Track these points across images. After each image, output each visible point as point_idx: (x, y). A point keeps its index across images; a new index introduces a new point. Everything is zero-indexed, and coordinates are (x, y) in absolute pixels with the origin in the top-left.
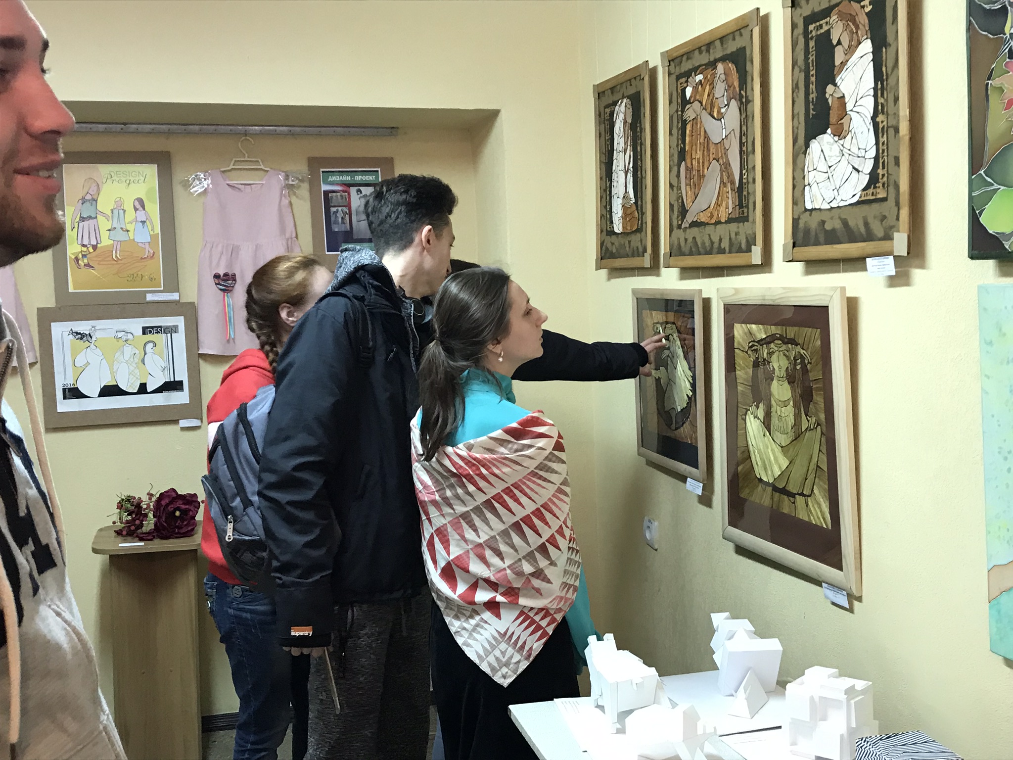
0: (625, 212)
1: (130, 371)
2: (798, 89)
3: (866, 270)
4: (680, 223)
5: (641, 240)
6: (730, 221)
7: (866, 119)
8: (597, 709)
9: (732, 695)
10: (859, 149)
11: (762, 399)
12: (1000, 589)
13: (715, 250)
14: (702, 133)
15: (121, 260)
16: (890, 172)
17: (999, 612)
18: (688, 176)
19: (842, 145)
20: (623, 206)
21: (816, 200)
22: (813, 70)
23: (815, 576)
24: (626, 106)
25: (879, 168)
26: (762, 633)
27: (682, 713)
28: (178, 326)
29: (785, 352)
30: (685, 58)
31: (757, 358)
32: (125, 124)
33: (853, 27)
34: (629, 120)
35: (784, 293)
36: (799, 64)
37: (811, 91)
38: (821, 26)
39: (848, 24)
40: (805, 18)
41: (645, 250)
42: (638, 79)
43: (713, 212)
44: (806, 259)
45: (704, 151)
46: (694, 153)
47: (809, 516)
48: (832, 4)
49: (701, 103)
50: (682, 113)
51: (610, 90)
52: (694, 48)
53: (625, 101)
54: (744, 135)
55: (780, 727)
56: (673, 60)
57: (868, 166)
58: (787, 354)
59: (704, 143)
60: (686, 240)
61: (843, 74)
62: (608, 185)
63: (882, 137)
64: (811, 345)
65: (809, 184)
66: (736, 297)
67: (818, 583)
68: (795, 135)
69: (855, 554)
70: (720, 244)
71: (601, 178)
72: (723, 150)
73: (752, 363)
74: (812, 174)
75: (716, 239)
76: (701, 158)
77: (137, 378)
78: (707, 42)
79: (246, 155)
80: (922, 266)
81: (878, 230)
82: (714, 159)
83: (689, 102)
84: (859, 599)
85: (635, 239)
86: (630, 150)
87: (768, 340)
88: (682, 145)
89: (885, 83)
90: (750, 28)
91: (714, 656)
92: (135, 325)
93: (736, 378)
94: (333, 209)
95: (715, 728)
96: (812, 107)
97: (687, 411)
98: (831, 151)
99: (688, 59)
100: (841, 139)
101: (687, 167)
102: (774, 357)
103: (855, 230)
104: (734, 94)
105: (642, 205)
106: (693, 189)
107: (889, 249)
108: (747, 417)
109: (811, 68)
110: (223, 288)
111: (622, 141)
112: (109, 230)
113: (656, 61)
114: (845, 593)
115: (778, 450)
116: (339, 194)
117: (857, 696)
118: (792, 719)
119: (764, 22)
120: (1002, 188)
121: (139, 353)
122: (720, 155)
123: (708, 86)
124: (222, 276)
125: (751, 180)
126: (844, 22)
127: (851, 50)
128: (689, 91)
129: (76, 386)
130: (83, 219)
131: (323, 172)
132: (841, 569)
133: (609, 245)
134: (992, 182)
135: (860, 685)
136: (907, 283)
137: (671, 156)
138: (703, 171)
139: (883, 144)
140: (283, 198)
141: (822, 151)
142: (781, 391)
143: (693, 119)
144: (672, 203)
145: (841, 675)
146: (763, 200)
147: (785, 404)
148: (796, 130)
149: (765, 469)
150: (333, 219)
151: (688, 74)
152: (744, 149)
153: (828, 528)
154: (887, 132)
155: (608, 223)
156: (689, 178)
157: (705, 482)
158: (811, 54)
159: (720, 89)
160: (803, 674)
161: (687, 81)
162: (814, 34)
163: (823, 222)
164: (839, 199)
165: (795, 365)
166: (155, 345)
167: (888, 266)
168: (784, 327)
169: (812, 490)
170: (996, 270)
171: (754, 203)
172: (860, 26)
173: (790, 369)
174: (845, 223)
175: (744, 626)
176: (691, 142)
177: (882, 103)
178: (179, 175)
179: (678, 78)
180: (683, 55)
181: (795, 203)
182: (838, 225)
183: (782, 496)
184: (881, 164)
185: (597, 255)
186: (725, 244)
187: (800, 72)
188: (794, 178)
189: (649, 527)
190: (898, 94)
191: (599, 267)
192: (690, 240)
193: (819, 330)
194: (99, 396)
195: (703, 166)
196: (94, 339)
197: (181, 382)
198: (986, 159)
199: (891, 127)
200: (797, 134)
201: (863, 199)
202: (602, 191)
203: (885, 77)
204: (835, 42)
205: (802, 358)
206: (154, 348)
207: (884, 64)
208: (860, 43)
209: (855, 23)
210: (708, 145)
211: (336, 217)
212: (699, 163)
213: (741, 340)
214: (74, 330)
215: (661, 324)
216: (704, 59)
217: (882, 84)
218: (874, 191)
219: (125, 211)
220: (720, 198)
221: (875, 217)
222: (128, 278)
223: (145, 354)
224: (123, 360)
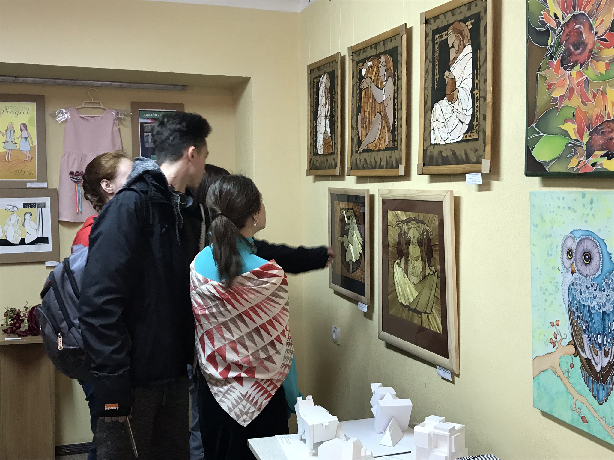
0: (324, 142)
1: (15, 231)
2: (428, 73)
3: (465, 180)
4: (357, 149)
5: (334, 159)
6: (386, 149)
7: (467, 92)
8: (301, 442)
9: (382, 433)
10: (463, 109)
11: (403, 255)
12: (539, 370)
13: (378, 167)
14: (371, 97)
15: (11, 161)
16: (480, 123)
17: (539, 384)
18: (362, 122)
19: (453, 107)
20: (323, 138)
21: (437, 138)
22: (437, 62)
23: (433, 362)
24: (326, 78)
25: (474, 121)
26: (400, 395)
27: (352, 444)
28: (46, 203)
29: (417, 228)
30: (362, 51)
31: (401, 231)
32: (16, 77)
33: (461, 37)
34: (328, 87)
35: (418, 193)
36: (429, 58)
37: (435, 75)
38: (442, 36)
39: (458, 36)
40: (433, 30)
41: (336, 165)
42: (334, 63)
43: (377, 144)
44: (430, 173)
45: (372, 107)
46: (366, 108)
47: (429, 326)
48: (449, 23)
49: (371, 79)
50: (360, 84)
51: (317, 69)
52: (368, 46)
53: (326, 75)
54: (396, 99)
55: (410, 452)
56: (355, 52)
57: (468, 120)
58: (418, 229)
59: (372, 102)
60: (361, 160)
61: (455, 65)
62: (315, 125)
63: (477, 102)
64: (432, 225)
65: (433, 129)
66: (389, 195)
67: (434, 365)
68: (426, 99)
69: (456, 348)
70: (380, 163)
71: (311, 121)
72: (383, 107)
73: (398, 234)
74: (435, 123)
75: (378, 160)
76: (370, 111)
77: (20, 235)
78: (375, 43)
79: (92, 99)
80: (498, 180)
81: (473, 159)
82: (378, 112)
83: (364, 78)
84: (458, 376)
85: (330, 158)
86: (328, 105)
87: (407, 220)
88: (359, 103)
89: (479, 71)
90: (401, 35)
91: (372, 409)
92: (19, 202)
93: (388, 244)
94: (146, 134)
95: (372, 452)
96: (436, 83)
97: (359, 262)
98: (446, 110)
99: (364, 52)
100: (452, 103)
101: (362, 116)
102: (411, 232)
103: (459, 157)
104: (391, 74)
105: (335, 138)
106: (365, 129)
107: (479, 169)
108: (394, 266)
109: (436, 61)
110: (75, 180)
111: (324, 99)
112: (4, 143)
113: (344, 52)
114: (450, 372)
115: (412, 286)
116: (149, 125)
117: (456, 434)
118: (417, 447)
119: (410, 32)
120: (545, 135)
121: (21, 219)
122: (381, 110)
123: (375, 69)
124: (75, 172)
125: (399, 126)
126: (456, 34)
127: (459, 51)
128: (364, 71)
131: (140, 111)
132: (448, 358)
133: (315, 162)
134: (539, 131)
135: (457, 426)
136: (489, 189)
137: (353, 110)
138: (372, 119)
139: (477, 107)
140: (115, 126)
141: (441, 110)
142: (414, 250)
143: (366, 88)
144: (353, 137)
145: (447, 420)
146: (406, 138)
147: (417, 259)
148: (426, 97)
149: (404, 297)
150: (145, 140)
151: (364, 61)
152: (396, 107)
153: (440, 334)
154: (479, 99)
155: (315, 148)
156: (363, 123)
157: (369, 305)
158: (436, 52)
159: (382, 71)
160: (424, 420)
161: (363, 65)
162: (438, 40)
163: (441, 152)
164: (450, 138)
165: (423, 235)
166: (31, 215)
167: (478, 179)
168: (417, 214)
169: (432, 310)
170: (540, 183)
171: (401, 139)
172: (465, 36)
173: (420, 238)
174: (454, 153)
175: (390, 391)
176: (365, 102)
177: (477, 83)
178: (49, 109)
179: (358, 63)
180: (360, 50)
181: (425, 140)
182: (449, 154)
183: (414, 313)
184: (475, 119)
185: (308, 167)
186: (384, 163)
187: (429, 62)
188: (424, 125)
189: (334, 331)
190: (486, 78)
191: (308, 174)
192: (363, 160)
193: (437, 215)
195: (371, 116)
197: (47, 239)
198: (536, 117)
199: (482, 97)
200: (427, 100)
201: (464, 139)
202: (311, 128)
203: (479, 68)
204: (450, 46)
205: (427, 232)
206: (31, 217)
207: (479, 59)
208: (465, 47)
209: (461, 34)
210: (375, 103)
211: (148, 139)
212: (369, 114)
213: (392, 221)
215: (345, 210)
216: (373, 52)
217: (477, 72)
218: (471, 134)
219: (14, 131)
220: (381, 135)
221: (471, 150)
222: (15, 173)
223: (25, 220)
224: (11, 224)
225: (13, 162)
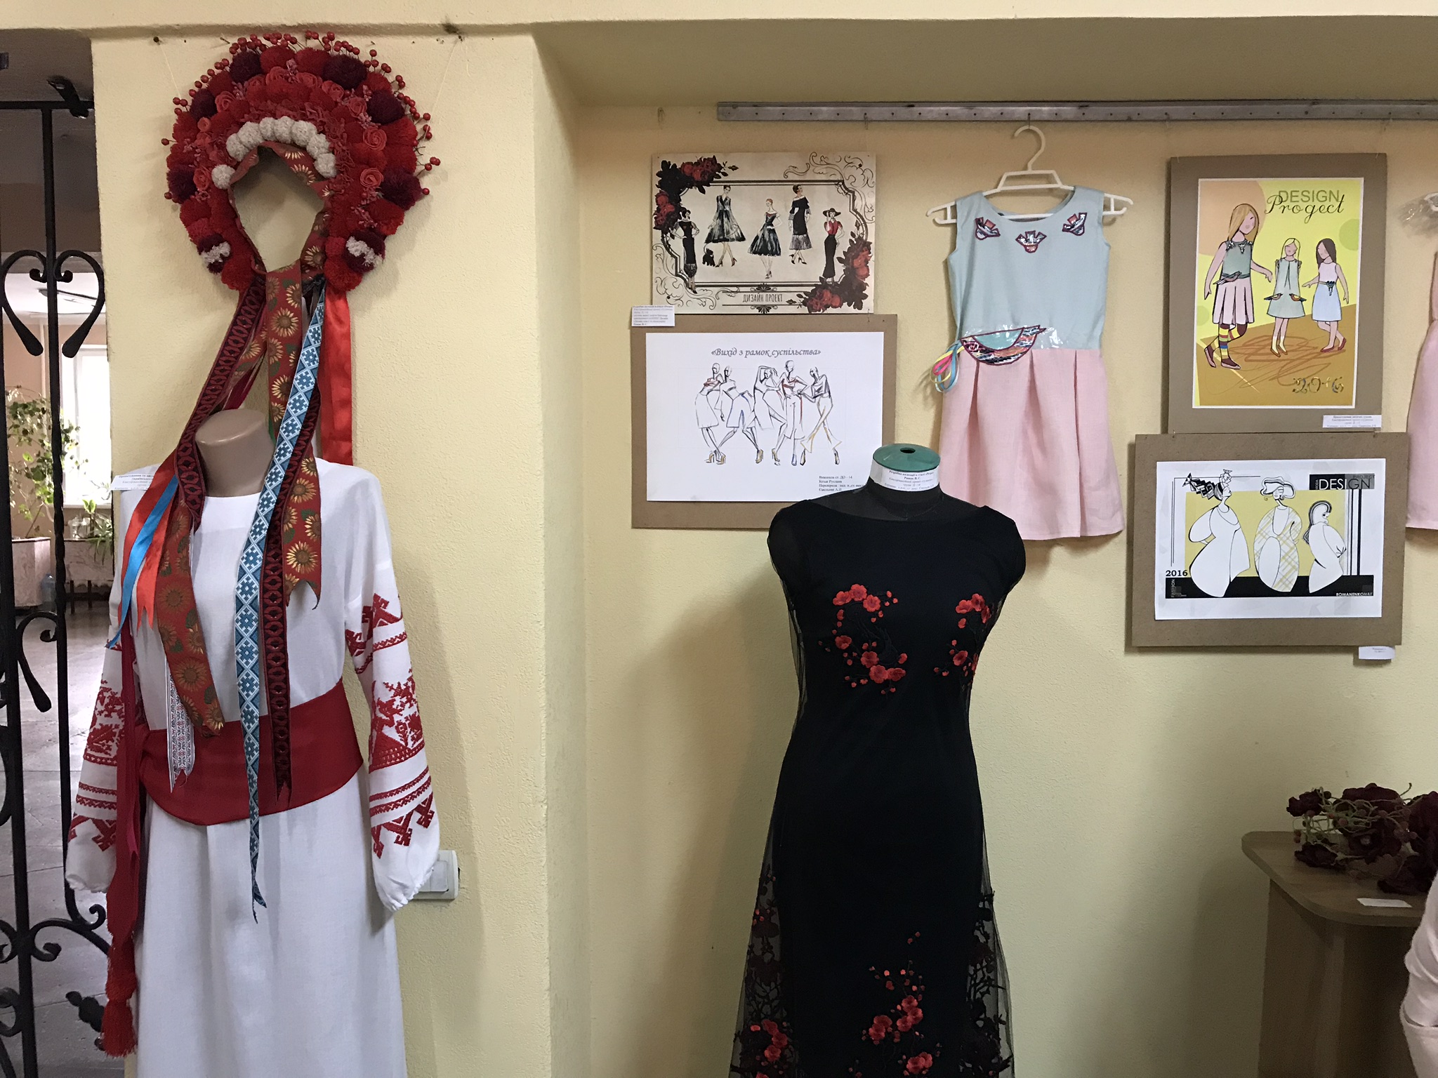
1: (1283, 554)
15: (1286, 353)
28: (1373, 476)
32: (1314, 103)
77: (1294, 567)
92: (1298, 471)
112: (1270, 298)
121: (1301, 521)
129: (1188, 576)
130: (1225, 278)
166: (1330, 509)
178: (1399, 196)
194: (1227, 595)
196: (1226, 493)
197: (1370, 579)
206: (1327, 514)
214: (1194, 476)
219: (1300, 264)
222: (1295, 387)
223: (1311, 525)
224: (1271, 534)
225: (1290, 355)
